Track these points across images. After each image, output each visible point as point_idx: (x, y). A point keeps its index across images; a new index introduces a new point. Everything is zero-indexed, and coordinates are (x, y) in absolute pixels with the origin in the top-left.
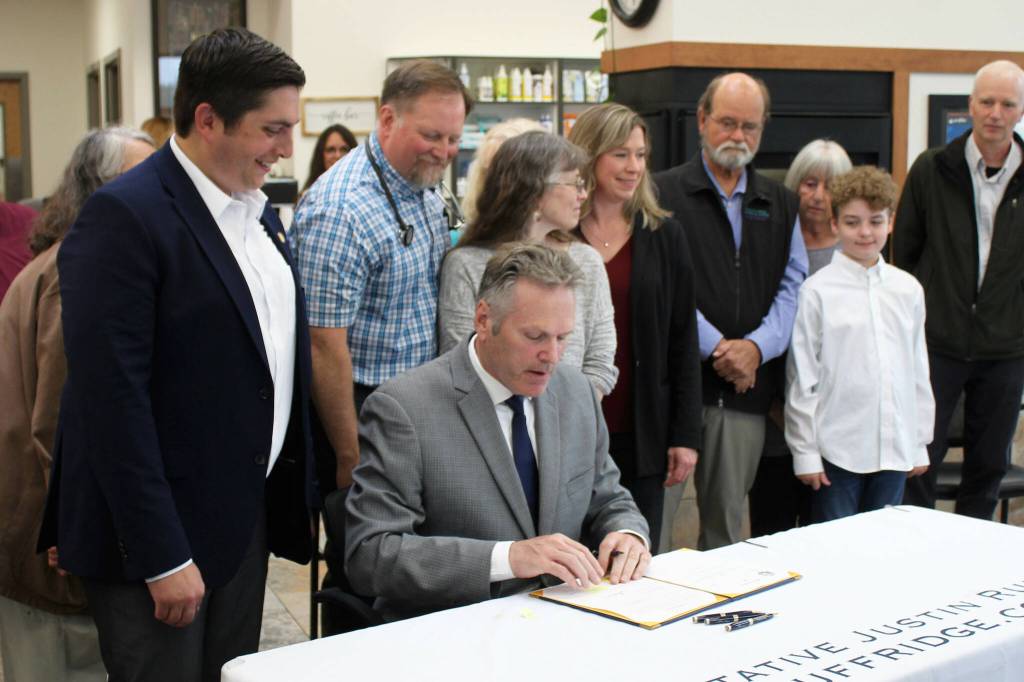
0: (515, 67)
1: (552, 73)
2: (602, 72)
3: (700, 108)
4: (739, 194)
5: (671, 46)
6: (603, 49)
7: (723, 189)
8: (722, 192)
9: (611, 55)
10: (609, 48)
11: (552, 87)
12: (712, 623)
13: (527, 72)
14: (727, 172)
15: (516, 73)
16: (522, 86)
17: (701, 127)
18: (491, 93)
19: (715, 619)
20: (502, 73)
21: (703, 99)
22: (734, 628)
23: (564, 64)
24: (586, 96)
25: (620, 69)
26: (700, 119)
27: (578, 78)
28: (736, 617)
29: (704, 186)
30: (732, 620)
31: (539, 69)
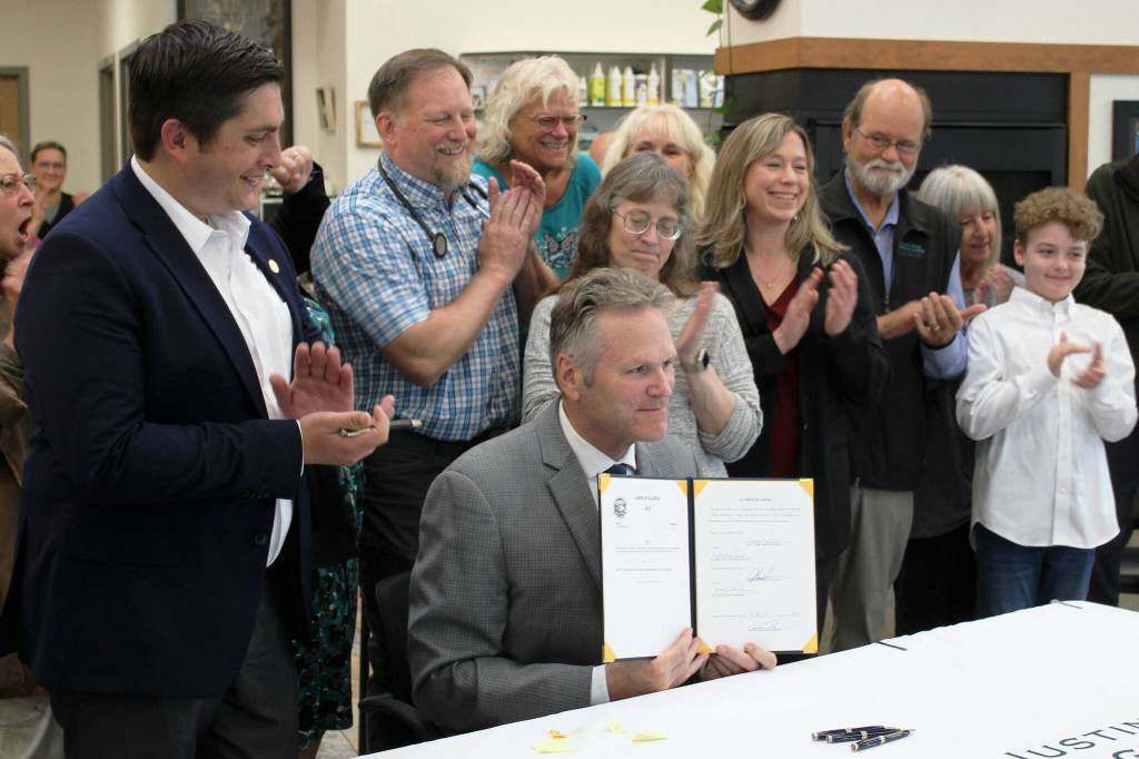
0: (613, 66)
1: (659, 73)
2: (717, 73)
3: (846, 119)
4: (890, 225)
5: (800, 43)
6: (718, 46)
7: (871, 219)
8: (871, 223)
9: (727, 52)
10: (725, 44)
11: (659, 89)
12: (836, 740)
13: (629, 72)
14: (875, 197)
15: (615, 73)
16: (622, 88)
17: (846, 142)
18: (585, 96)
19: (838, 736)
20: (598, 73)
21: (850, 107)
22: (862, 746)
23: (673, 61)
24: (699, 100)
25: (737, 69)
26: (845, 133)
27: (689, 78)
28: (864, 734)
29: (848, 214)
30: (860, 737)
31: (642, 68)
